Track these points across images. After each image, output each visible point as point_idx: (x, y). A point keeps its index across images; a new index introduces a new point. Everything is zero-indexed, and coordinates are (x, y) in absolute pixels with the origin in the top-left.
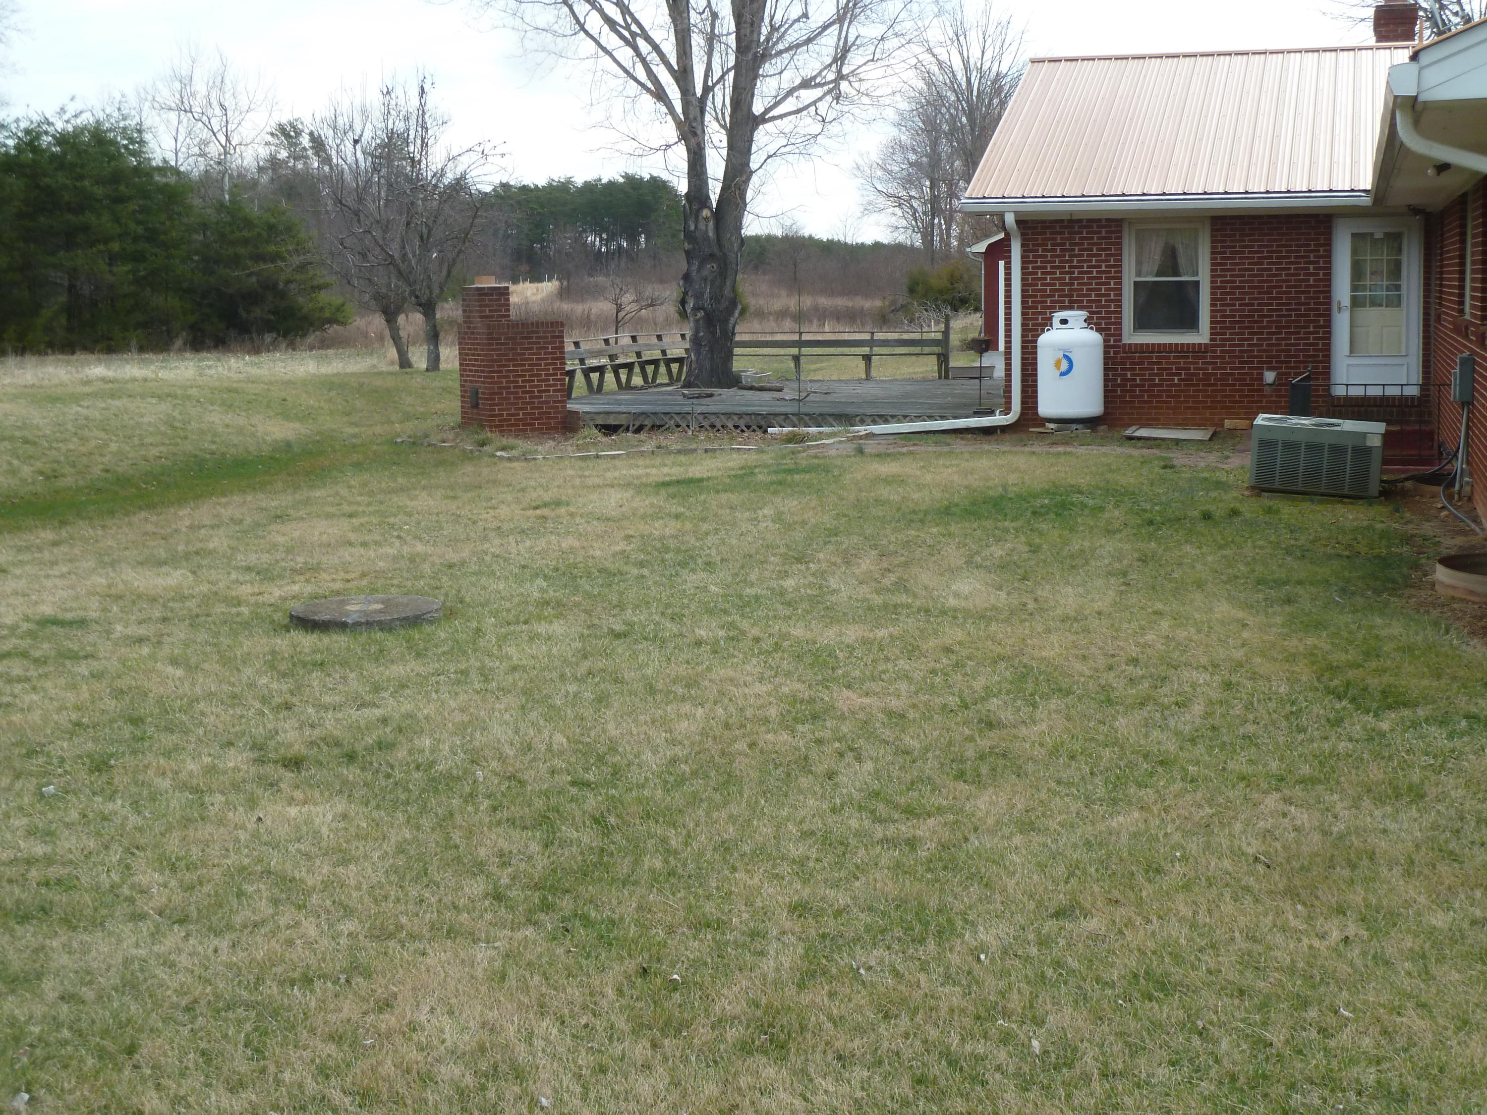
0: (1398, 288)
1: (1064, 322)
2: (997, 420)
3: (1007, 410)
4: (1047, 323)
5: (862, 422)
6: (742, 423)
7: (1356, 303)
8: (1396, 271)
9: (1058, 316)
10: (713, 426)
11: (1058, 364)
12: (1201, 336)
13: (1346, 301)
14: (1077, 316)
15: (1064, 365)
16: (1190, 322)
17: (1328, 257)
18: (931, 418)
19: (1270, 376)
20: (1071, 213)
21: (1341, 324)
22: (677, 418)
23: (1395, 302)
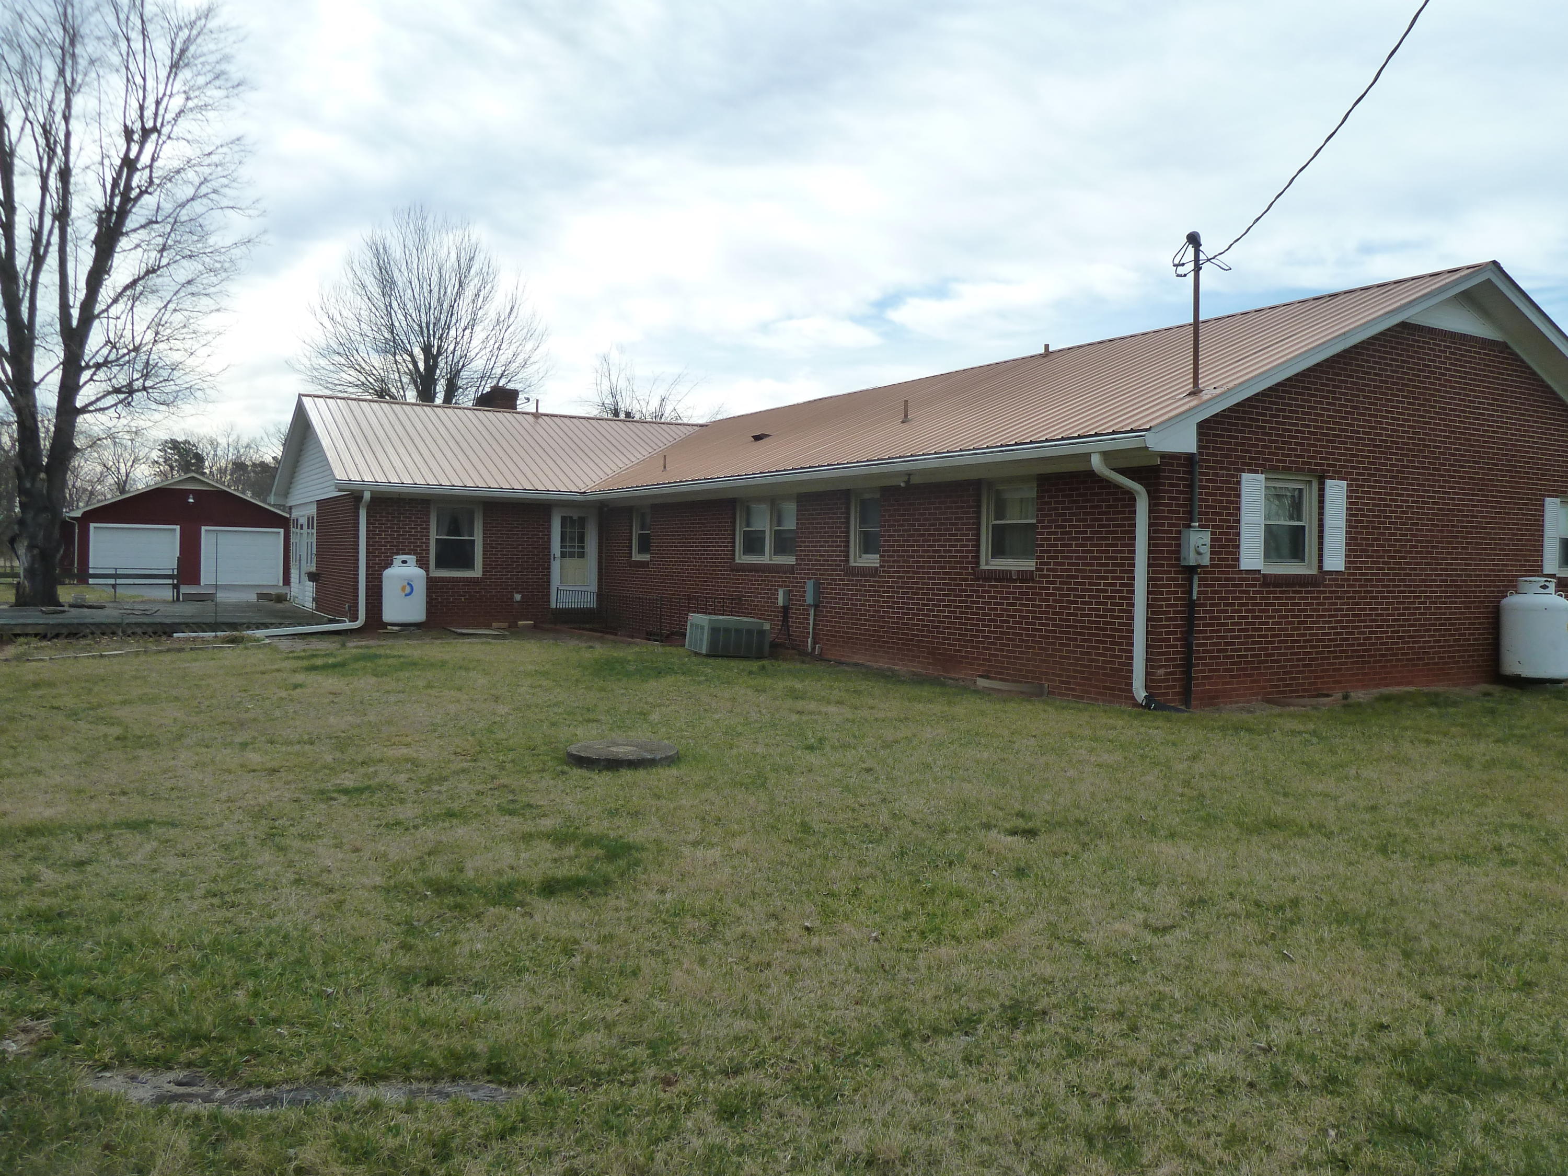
0: (583, 548)
1: (404, 562)
2: (348, 625)
3: (354, 618)
4: (389, 564)
5: (248, 628)
6: (150, 630)
7: (563, 555)
8: (582, 539)
9: (399, 558)
10: (155, 633)
11: (403, 589)
12: (477, 572)
13: (558, 554)
14: (412, 559)
15: (408, 589)
16: (468, 563)
17: (549, 528)
18: (300, 624)
19: (518, 597)
20: (400, 494)
21: (556, 566)
22: (93, 628)
23: (582, 555)
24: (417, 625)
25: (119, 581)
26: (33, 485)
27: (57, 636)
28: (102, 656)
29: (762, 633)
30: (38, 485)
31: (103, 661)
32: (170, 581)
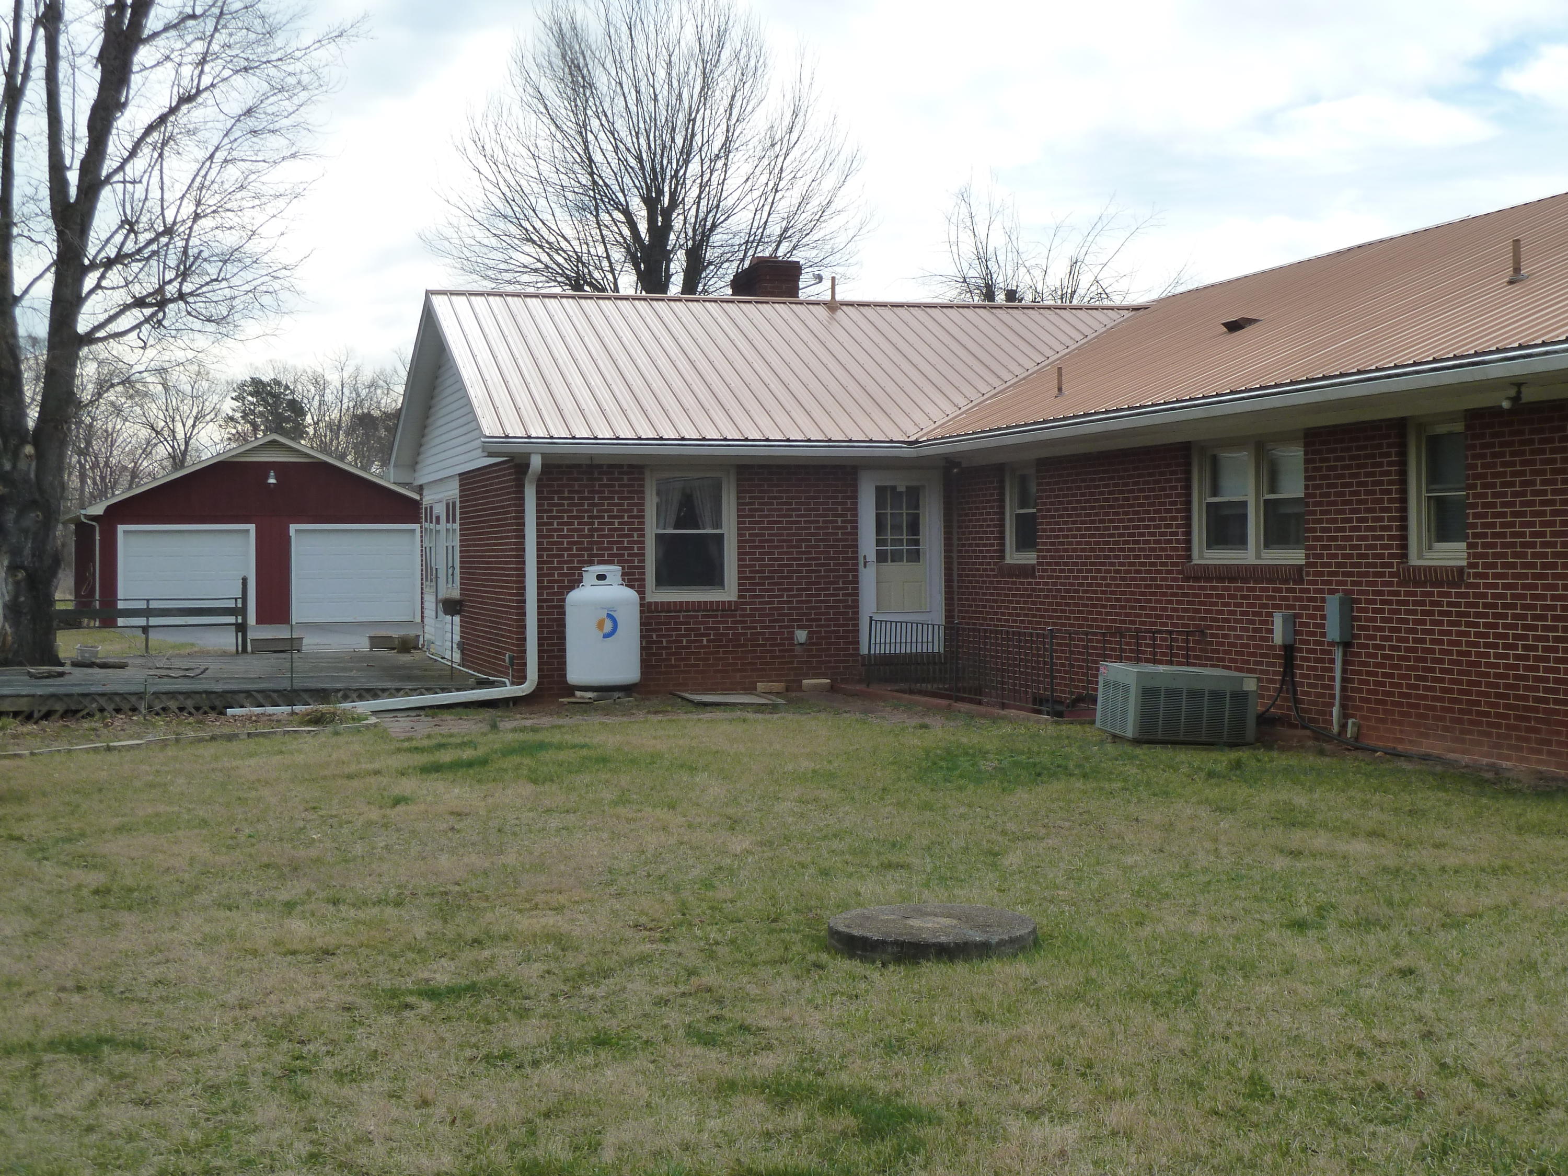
0: (917, 542)
1: (601, 577)
2: (509, 690)
3: (520, 678)
4: (576, 582)
5: (346, 698)
7: (881, 557)
8: (914, 527)
9: (592, 571)
10: (197, 709)
11: (600, 625)
12: (728, 593)
13: (872, 556)
14: (613, 571)
15: (608, 626)
16: (713, 577)
17: (854, 509)
18: (430, 690)
19: (801, 635)
20: (591, 457)
21: (868, 577)
23: (915, 556)
24: (627, 689)
25: (153, 621)
26: (14, 467)
27: (47, 716)
28: (109, 749)
29: (1240, 697)
30: (22, 465)
31: (113, 757)
32: (231, 619)
